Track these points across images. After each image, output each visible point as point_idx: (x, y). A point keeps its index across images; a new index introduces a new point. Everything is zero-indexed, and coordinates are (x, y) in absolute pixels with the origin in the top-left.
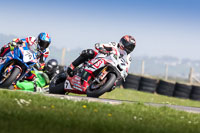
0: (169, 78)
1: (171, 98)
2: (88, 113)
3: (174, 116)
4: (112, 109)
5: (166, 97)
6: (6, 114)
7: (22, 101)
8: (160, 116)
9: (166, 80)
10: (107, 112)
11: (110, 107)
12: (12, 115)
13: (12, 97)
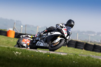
0: (91, 42)
1: (92, 52)
2: (50, 59)
3: (93, 61)
4: (62, 57)
5: (89, 52)
6: (9, 59)
7: (17, 52)
8: (87, 61)
9: (89, 43)
10: (60, 59)
11: (61, 56)
12: (12, 59)
13: (12, 50)
